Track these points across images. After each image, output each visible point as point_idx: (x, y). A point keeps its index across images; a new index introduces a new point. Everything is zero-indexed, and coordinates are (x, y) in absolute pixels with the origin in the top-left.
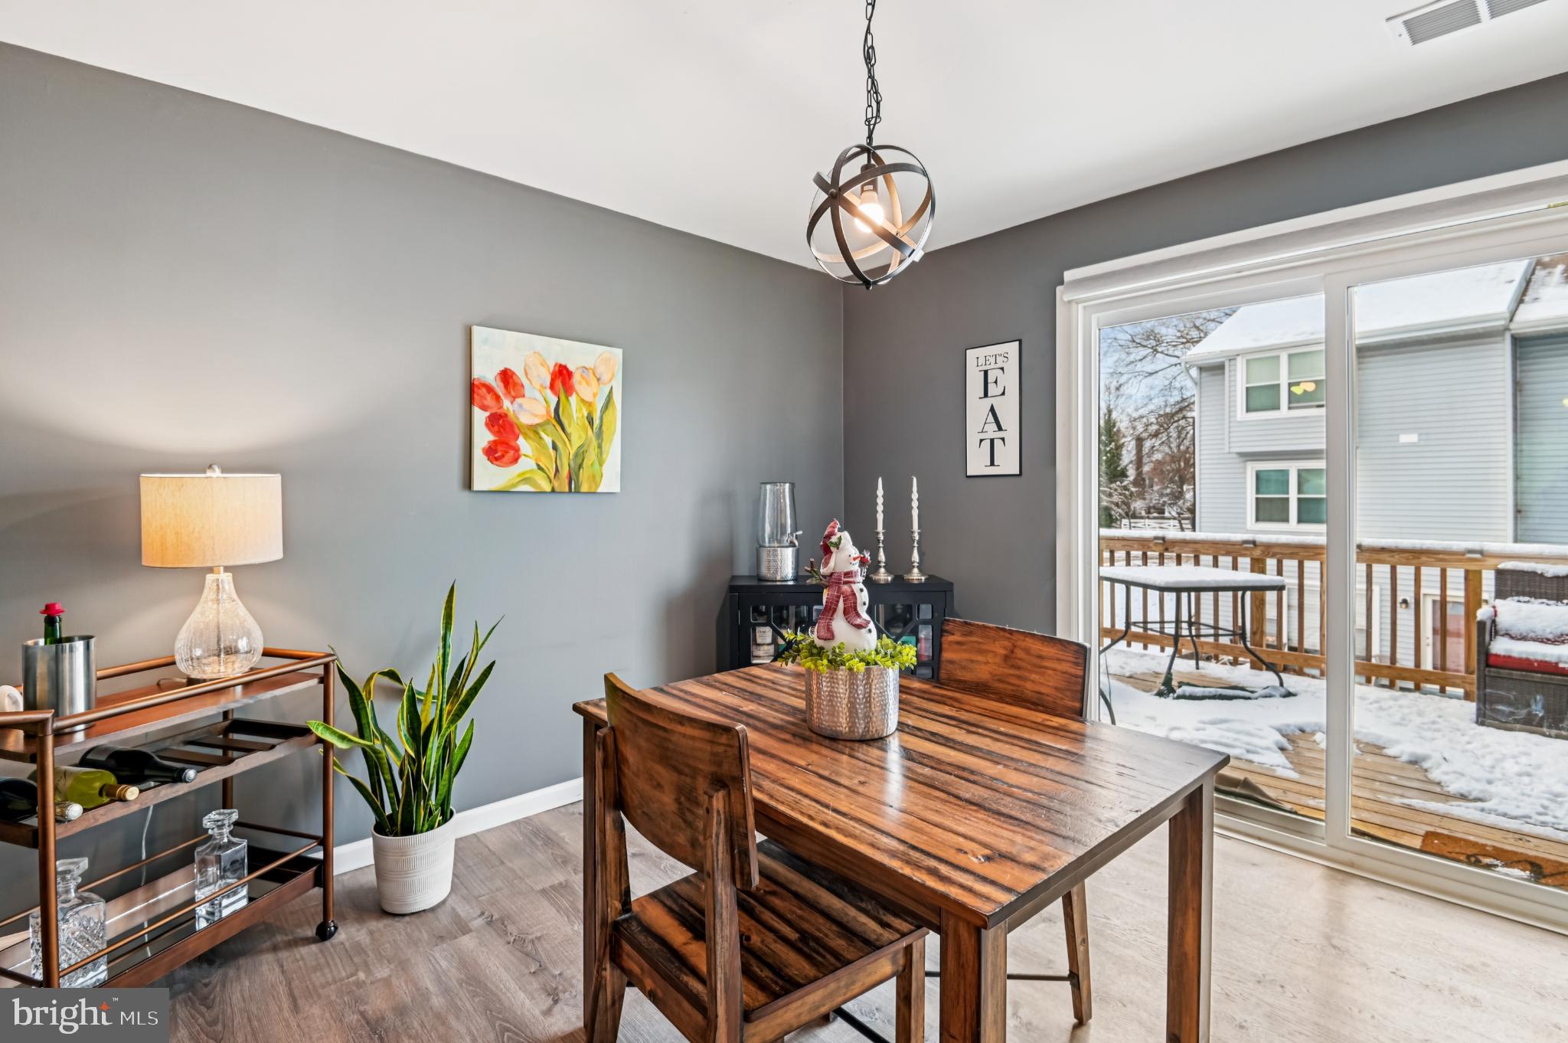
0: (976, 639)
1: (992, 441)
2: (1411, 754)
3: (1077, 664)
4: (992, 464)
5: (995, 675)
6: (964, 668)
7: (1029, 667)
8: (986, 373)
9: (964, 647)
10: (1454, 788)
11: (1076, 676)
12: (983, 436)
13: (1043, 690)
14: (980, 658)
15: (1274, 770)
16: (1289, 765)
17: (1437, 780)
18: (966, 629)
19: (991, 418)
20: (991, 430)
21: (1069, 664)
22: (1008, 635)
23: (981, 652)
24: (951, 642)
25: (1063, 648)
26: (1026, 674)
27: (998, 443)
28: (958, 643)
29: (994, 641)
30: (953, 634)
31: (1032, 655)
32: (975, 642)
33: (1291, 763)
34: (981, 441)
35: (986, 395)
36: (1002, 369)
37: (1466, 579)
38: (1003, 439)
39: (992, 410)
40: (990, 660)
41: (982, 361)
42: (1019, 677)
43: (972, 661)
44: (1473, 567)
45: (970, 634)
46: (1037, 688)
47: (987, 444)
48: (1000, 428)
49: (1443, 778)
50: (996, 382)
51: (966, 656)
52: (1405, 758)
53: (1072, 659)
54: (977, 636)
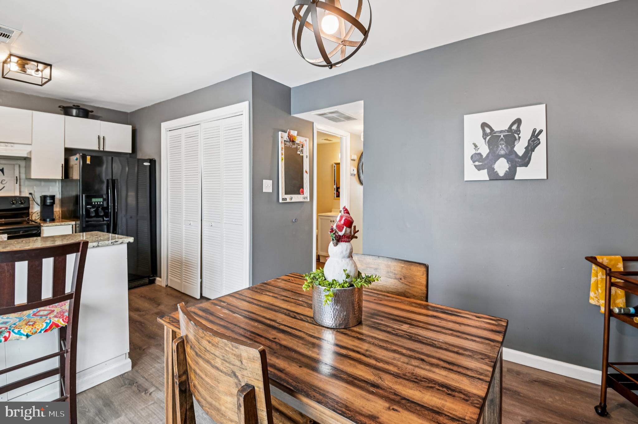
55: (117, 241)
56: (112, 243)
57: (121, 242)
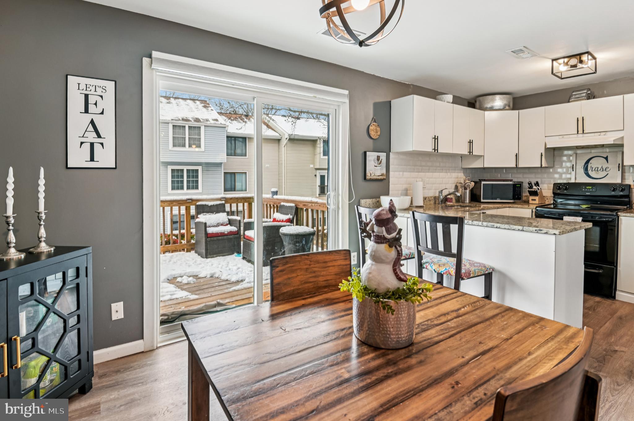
0: (290, 265)
1: (92, 145)
2: (211, 274)
3: (346, 259)
4: (92, 159)
5: (302, 281)
6: (285, 285)
7: (320, 269)
8: (86, 96)
9: (284, 272)
10: (234, 279)
11: (346, 265)
12: (83, 140)
13: (329, 278)
14: (294, 275)
15: (188, 298)
16: (190, 294)
17: (226, 279)
18: (284, 261)
19: (91, 128)
20: (91, 136)
21: (341, 261)
22: (307, 257)
23: (293, 271)
24: (277, 272)
25: (337, 254)
26: (319, 273)
27: (97, 147)
28: (281, 271)
29: (300, 263)
30: (278, 267)
31: (321, 263)
32: (289, 267)
33: (190, 292)
34: (82, 143)
35: (87, 111)
36: (102, 97)
37: (186, 209)
38: (102, 144)
39: (92, 122)
40: (299, 274)
41: (83, 86)
42: (315, 277)
43: (289, 278)
44: (188, 205)
45: (287, 263)
46: (325, 279)
47: (87, 147)
48: (99, 136)
49: (228, 278)
50: (96, 104)
51: (286, 277)
52: (208, 276)
53: (343, 258)
54: (291, 263)
55: (541, 230)
56: (536, 230)
57: (546, 232)
